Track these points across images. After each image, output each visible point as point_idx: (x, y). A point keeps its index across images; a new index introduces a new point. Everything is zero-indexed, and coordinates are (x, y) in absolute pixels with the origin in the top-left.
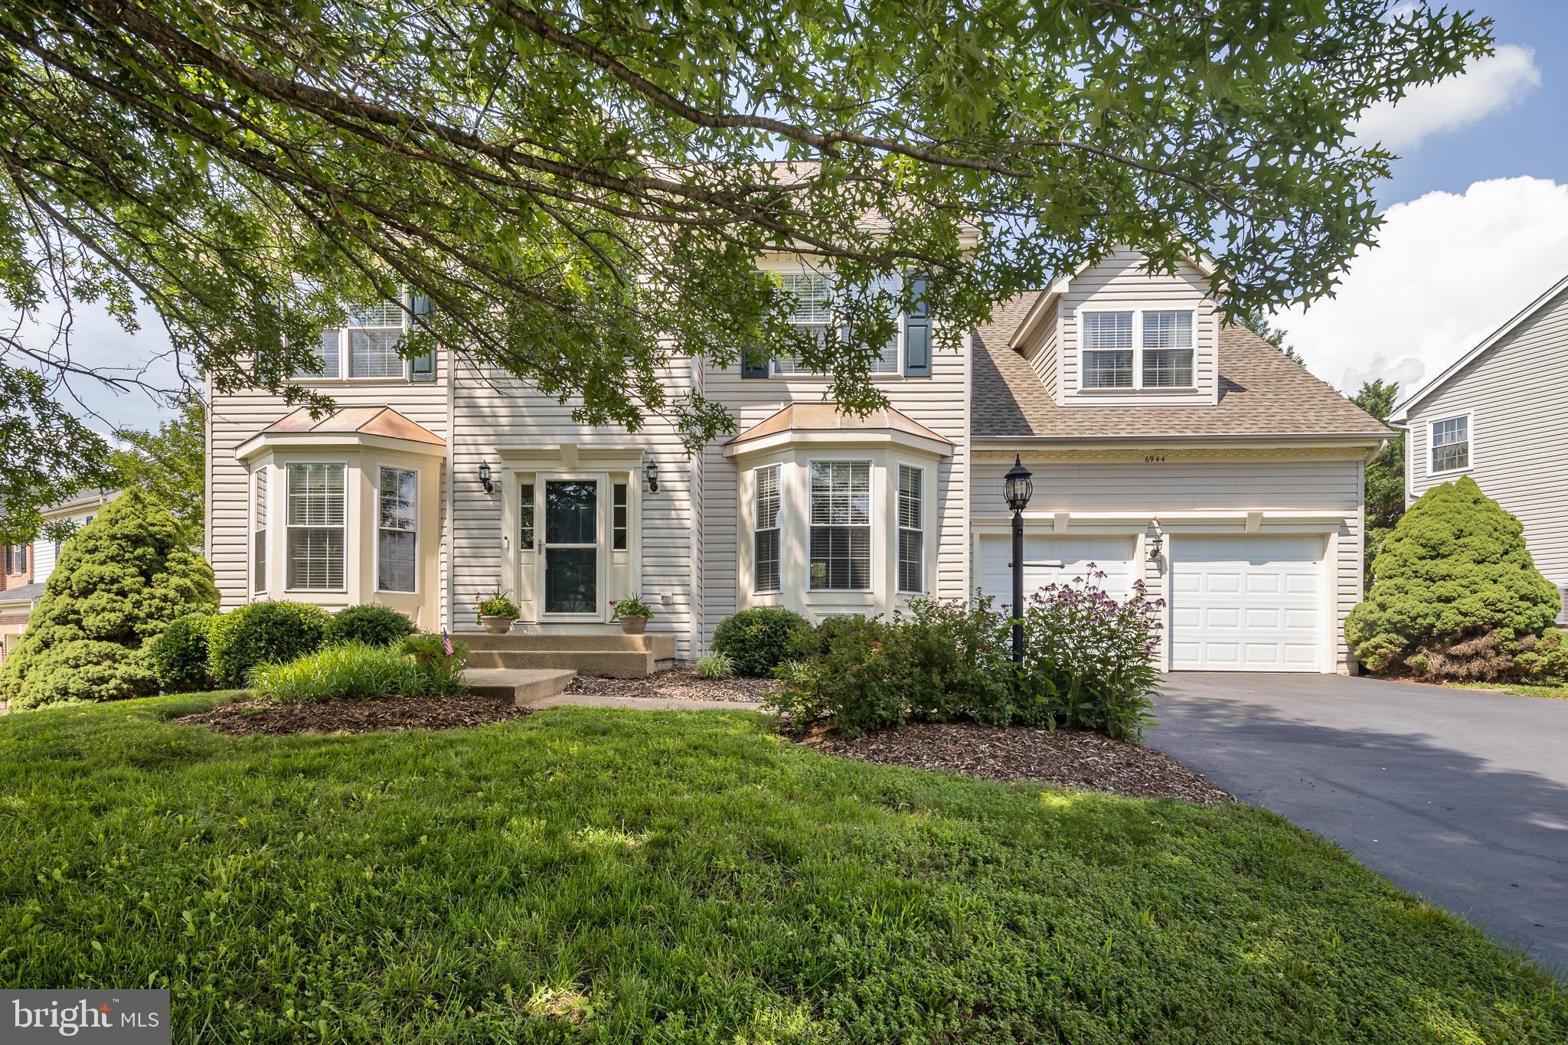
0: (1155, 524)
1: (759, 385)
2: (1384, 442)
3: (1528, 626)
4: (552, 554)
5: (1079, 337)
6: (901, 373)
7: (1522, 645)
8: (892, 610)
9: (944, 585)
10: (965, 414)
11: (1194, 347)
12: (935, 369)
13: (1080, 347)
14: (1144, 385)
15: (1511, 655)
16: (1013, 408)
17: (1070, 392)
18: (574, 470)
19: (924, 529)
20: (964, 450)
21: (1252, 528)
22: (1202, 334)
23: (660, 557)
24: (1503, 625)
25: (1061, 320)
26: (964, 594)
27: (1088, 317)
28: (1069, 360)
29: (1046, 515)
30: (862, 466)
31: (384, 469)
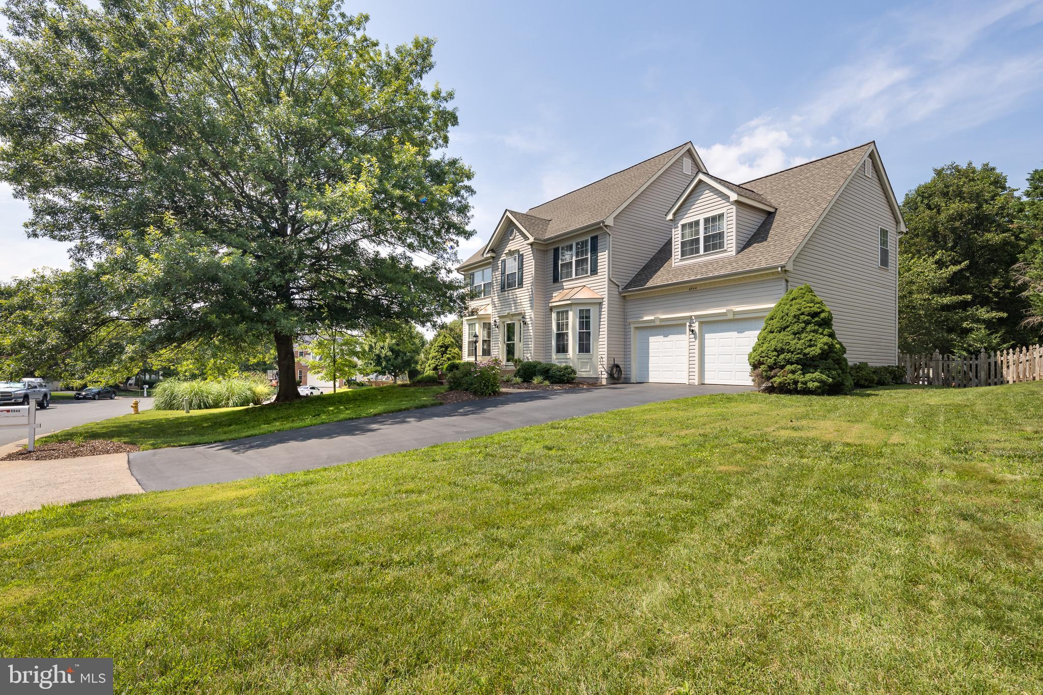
0: (693, 317)
1: (557, 285)
2: (780, 269)
3: (775, 364)
4: (508, 345)
5: (680, 236)
6: (589, 274)
7: (772, 373)
8: (576, 360)
9: (600, 350)
10: (606, 286)
11: (725, 230)
12: (599, 271)
13: (680, 240)
14: (705, 251)
15: (769, 378)
16: (656, 271)
17: (676, 261)
18: (511, 320)
19: (591, 330)
20: (606, 299)
21: (730, 316)
22: (729, 223)
23: (526, 345)
24: (763, 364)
25: (673, 230)
26: (606, 353)
27: (683, 226)
28: (676, 247)
29: (652, 318)
30: (567, 312)
31: (484, 323)
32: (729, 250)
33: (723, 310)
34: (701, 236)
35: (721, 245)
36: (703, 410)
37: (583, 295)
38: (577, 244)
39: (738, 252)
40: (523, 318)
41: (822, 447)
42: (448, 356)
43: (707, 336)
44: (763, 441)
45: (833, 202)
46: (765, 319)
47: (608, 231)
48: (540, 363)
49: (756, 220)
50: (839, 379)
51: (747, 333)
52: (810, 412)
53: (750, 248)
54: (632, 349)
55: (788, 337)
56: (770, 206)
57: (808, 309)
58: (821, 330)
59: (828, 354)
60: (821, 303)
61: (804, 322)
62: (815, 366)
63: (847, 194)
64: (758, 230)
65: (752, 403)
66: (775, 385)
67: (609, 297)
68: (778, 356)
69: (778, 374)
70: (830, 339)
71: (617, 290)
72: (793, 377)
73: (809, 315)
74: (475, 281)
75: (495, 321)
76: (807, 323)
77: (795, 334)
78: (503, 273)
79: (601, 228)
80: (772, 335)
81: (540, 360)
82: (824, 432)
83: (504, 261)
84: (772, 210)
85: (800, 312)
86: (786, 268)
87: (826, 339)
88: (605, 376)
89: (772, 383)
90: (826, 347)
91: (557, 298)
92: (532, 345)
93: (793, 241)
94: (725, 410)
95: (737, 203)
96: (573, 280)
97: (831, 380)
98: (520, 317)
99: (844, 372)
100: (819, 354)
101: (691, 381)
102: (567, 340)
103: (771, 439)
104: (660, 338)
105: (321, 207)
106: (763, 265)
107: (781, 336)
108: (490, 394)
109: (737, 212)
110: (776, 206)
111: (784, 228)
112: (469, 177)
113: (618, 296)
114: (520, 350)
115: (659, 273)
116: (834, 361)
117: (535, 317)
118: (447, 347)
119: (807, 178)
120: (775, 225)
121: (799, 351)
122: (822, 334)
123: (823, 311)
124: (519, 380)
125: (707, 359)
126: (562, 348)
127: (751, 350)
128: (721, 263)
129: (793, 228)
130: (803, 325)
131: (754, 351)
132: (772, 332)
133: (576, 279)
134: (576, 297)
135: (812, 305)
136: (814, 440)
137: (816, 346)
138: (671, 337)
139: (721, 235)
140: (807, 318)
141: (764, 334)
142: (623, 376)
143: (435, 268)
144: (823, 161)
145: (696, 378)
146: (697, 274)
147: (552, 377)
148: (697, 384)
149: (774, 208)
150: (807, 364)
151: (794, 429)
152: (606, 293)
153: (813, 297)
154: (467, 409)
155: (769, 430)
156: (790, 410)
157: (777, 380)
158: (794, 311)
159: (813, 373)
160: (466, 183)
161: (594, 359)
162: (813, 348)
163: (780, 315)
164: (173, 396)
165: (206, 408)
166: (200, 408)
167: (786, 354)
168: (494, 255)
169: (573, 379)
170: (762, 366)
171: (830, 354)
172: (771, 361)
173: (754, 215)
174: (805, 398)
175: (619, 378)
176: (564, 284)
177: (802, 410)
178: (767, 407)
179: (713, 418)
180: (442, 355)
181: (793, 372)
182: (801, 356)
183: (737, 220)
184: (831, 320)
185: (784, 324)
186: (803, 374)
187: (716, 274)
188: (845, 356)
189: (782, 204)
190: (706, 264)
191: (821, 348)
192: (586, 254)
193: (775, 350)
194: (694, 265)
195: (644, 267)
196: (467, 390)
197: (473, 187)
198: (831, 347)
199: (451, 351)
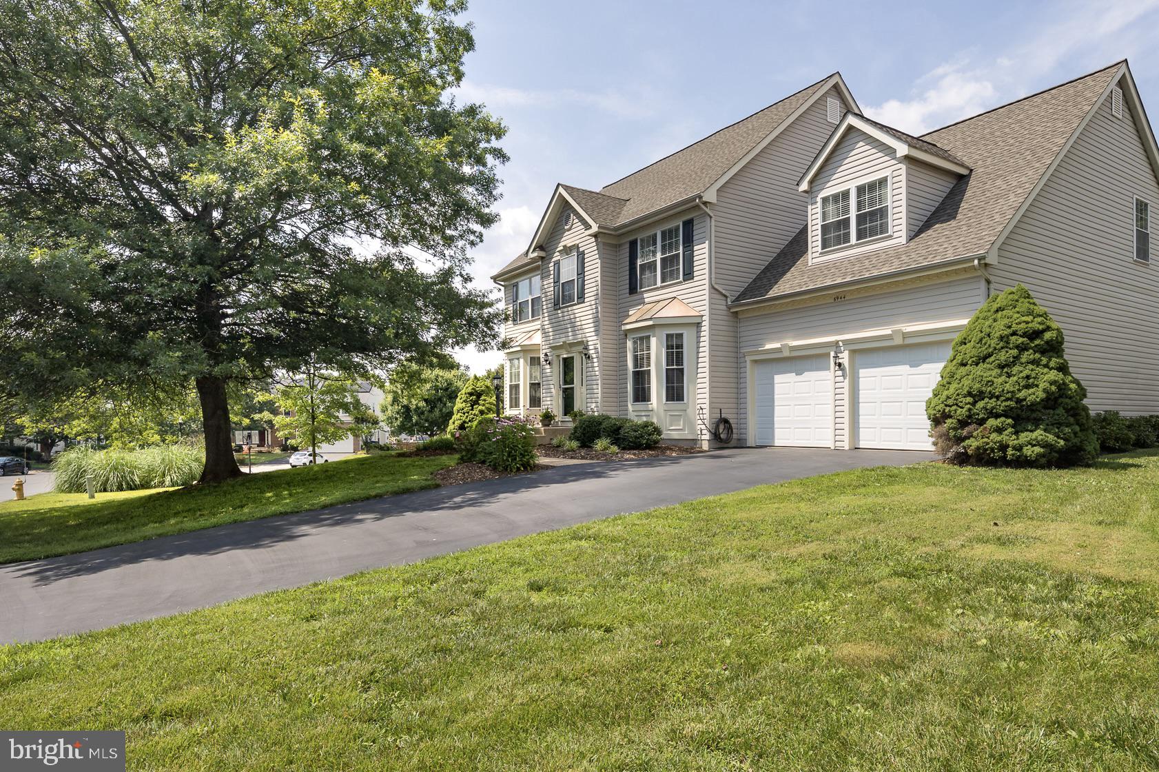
0: (841, 344)
1: (635, 297)
2: (976, 262)
3: (969, 417)
4: (565, 390)
5: (819, 216)
6: (681, 279)
7: (965, 432)
8: (662, 413)
9: (699, 396)
10: (706, 297)
11: (889, 203)
12: (695, 274)
13: (820, 222)
14: (858, 240)
15: (960, 440)
16: (784, 273)
17: (814, 255)
18: (569, 352)
19: (685, 366)
20: (706, 318)
21: (898, 341)
22: (896, 192)
23: (590, 390)
24: (950, 417)
25: (810, 207)
26: (707, 401)
27: (825, 200)
28: (814, 233)
29: (777, 345)
30: (648, 338)
31: (531, 358)
32: (896, 235)
33: (886, 331)
34: (853, 214)
35: (884, 229)
36: (844, 501)
37: (673, 311)
38: (663, 233)
39: (910, 239)
40: (585, 349)
41: (1056, 587)
42: (480, 407)
43: (863, 372)
44: (940, 571)
45: (1061, 156)
46: (954, 343)
47: (707, 210)
48: (608, 418)
49: (939, 188)
50: (1076, 441)
51: (925, 367)
52: (1030, 503)
53: (930, 232)
54: (749, 395)
55: (989, 373)
56: (962, 165)
57: (1023, 326)
58: (1044, 360)
59: (1056, 399)
60: (1045, 315)
61: (1017, 347)
62: (1035, 419)
63: (1083, 144)
64: (943, 203)
65: (928, 484)
66: (970, 452)
67: (711, 314)
68: (974, 404)
69: (975, 434)
70: (1061, 375)
71: (724, 303)
72: (999, 438)
73: (1024, 335)
74: (520, 296)
75: (546, 355)
76: (1022, 348)
77: (1001, 367)
78: (556, 281)
79: (697, 206)
80: (963, 370)
81: (609, 413)
82: (1058, 548)
83: (557, 263)
84: (964, 172)
85: (1009, 331)
86: (987, 261)
87: (1053, 375)
88: (706, 436)
89: (964, 448)
90: (1053, 388)
91: (635, 317)
92: (598, 391)
93: (997, 217)
94: (880, 500)
95: (908, 159)
96: (657, 289)
97: (1062, 442)
98: (580, 348)
99: (1083, 429)
100: (1042, 400)
101: (838, 444)
102: (649, 383)
103: (956, 568)
104: (791, 377)
105: (219, 169)
106: (950, 257)
107: (979, 370)
108: (518, 469)
109: (908, 174)
110: (971, 165)
111: (983, 198)
112: (499, 133)
113: (725, 313)
114: (581, 398)
115: (788, 275)
116: (1067, 411)
117: (602, 348)
118: (479, 395)
119: (1020, 121)
120: (968, 194)
121: (1009, 395)
122: (1046, 366)
123: (1048, 328)
124: (575, 444)
125: (863, 408)
126: (642, 395)
127: (931, 395)
128: (884, 256)
129: (998, 197)
130: (1015, 352)
131: (935, 395)
132: (965, 365)
133: (663, 287)
134: (663, 314)
135: (1029, 318)
136: (1038, 569)
137: (1037, 386)
138: (808, 375)
139: (883, 212)
140: (1021, 340)
141: (952, 367)
142: (735, 436)
143: (446, 275)
144: (1045, 95)
145: (846, 438)
146: (845, 274)
147: (624, 439)
148: (847, 448)
149: (967, 168)
150: (1022, 416)
151: (1001, 541)
152: (706, 307)
153: (1032, 307)
154: (471, 495)
155: (953, 543)
156: (993, 499)
157: (973, 443)
158: (999, 329)
159: (1031, 431)
160: (495, 143)
161: (689, 411)
162: (1031, 390)
163: (976, 336)
164: (81, 473)
165: (131, 488)
166: (120, 489)
167: (986, 400)
168: (542, 254)
169: (656, 442)
170: (949, 421)
171: (1060, 400)
172: (962, 413)
173: (934, 180)
174: (1019, 474)
175: (728, 440)
176: (645, 295)
177: (1015, 498)
178: (955, 492)
179: (855, 517)
180: (472, 406)
181: (999, 430)
182: (1012, 404)
183: (908, 187)
184: (1062, 343)
185: (984, 350)
186: (1016, 433)
187: (876, 273)
188: (1085, 401)
189: (980, 162)
190: (859, 259)
191: (1044, 390)
192: (677, 249)
193: (970, 394)
194: (842, 260)
195: (767, 268)
196: (483, 462)
197: (505, 151)
198: (1062, 387)
199: (485, 400)
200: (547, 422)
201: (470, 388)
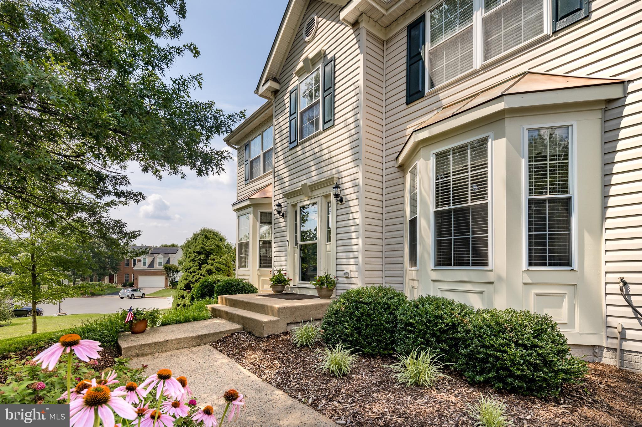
1: (418, 105)
4: (303, 248)
8: (520, 289)
18: (310, 198)
19: (576, 193)
23: (344, 246)
31: (262, 214)
40: (337, 187)
74: (252, 152)
75: (280, 205)
78: (293, 113)
83: (295, 90)
118: (208, 254)
133: (489, 67)
161: (586, 286)
168: (276, 86)
176: (443, 96)
199: (214, 260)
200: (279, 288)
201: (199, 247)
